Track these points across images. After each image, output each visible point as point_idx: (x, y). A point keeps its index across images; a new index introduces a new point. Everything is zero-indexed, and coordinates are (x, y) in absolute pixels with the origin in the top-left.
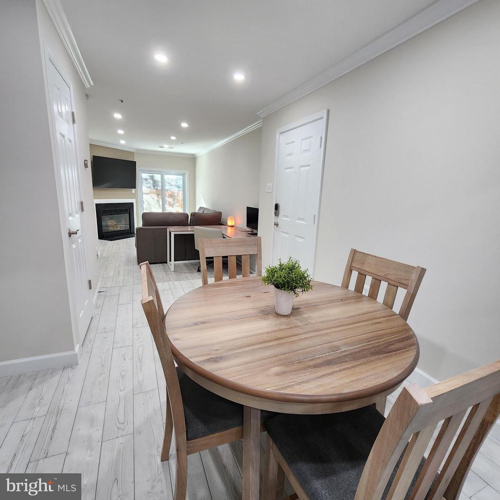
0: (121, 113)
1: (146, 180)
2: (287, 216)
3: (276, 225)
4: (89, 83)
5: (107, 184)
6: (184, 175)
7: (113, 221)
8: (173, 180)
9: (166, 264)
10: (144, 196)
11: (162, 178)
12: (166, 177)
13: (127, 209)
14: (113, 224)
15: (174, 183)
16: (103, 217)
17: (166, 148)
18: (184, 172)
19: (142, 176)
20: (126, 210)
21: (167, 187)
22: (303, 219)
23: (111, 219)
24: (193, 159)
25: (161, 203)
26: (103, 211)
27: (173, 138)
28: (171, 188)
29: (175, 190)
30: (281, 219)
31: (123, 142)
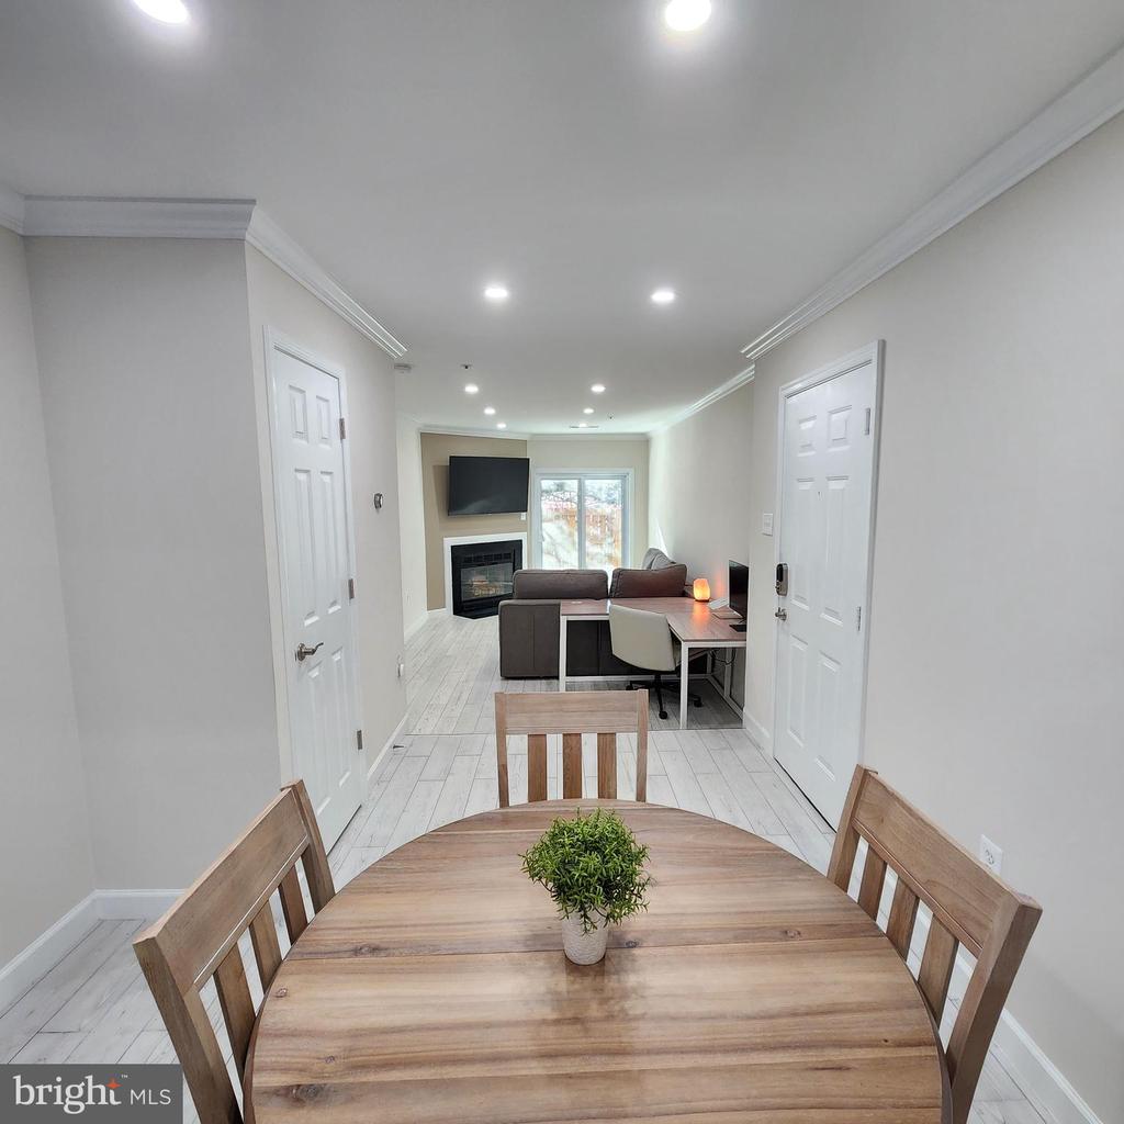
0: (477, 384)
1: (548, 492)
2: (802, 599)
3: (781, 615)
4: (400, 350)
5: (473, 507)
6: (624, 478)
7: (482, 578)
8: (603, 489)
9: (556, 681)
10: (544, 525)
11: (581, 488)
12: (588, 483)
13: (509, 553)
14: (481, 583)
15: (603, 497)
16: (464, 571)
17: (583, 427)
18: (623, 471)
19: (541, 484)
20: (507, 556)
21: (589, 503)
22: (835, 614)
23: (481, 573)
24: (643, 443)
25: (576, 539)
26: (465, 558)
27: (588, 411)
28: (598, 507)
29: (607, 509)
30: (792, 603)
31: (501, 426)
